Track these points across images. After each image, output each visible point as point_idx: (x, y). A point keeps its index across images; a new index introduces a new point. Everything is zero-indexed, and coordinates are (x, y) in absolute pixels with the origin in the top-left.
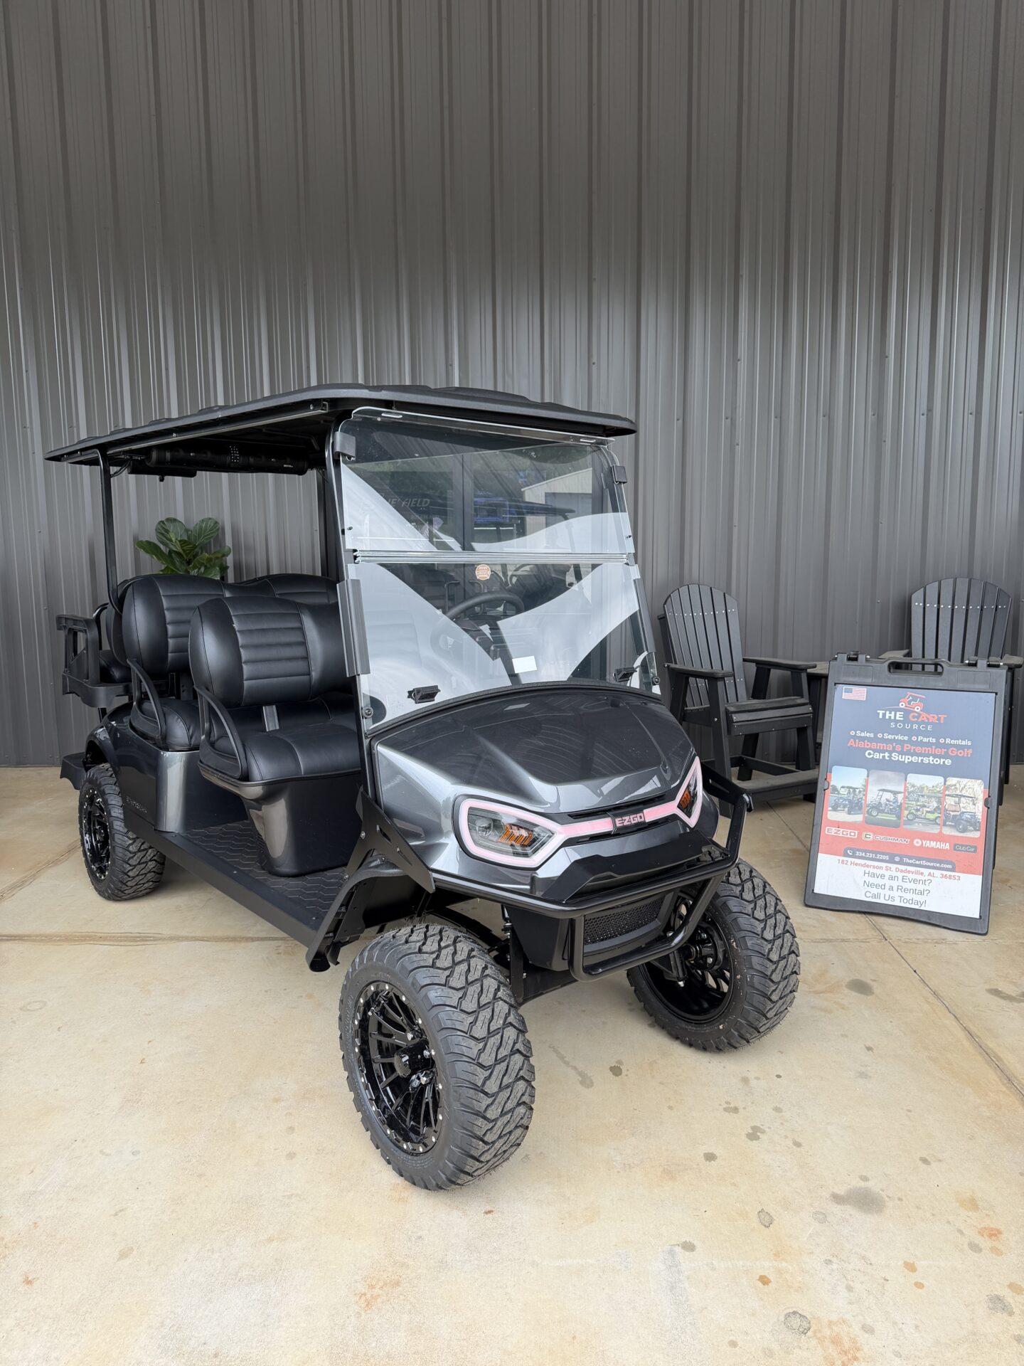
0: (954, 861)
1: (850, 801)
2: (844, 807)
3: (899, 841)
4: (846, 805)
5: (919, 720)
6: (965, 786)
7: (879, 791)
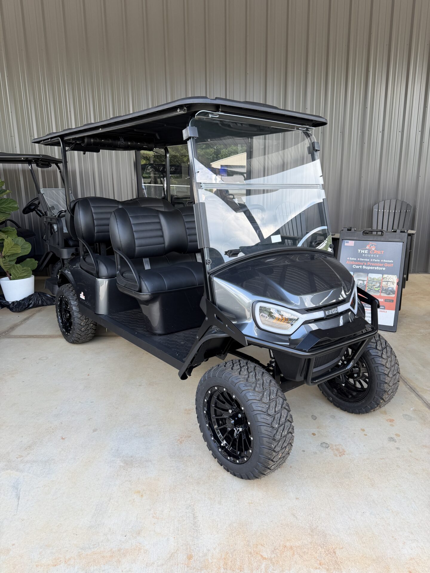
0: (385, 306)
6: (390, 278)
7: (357, 280)
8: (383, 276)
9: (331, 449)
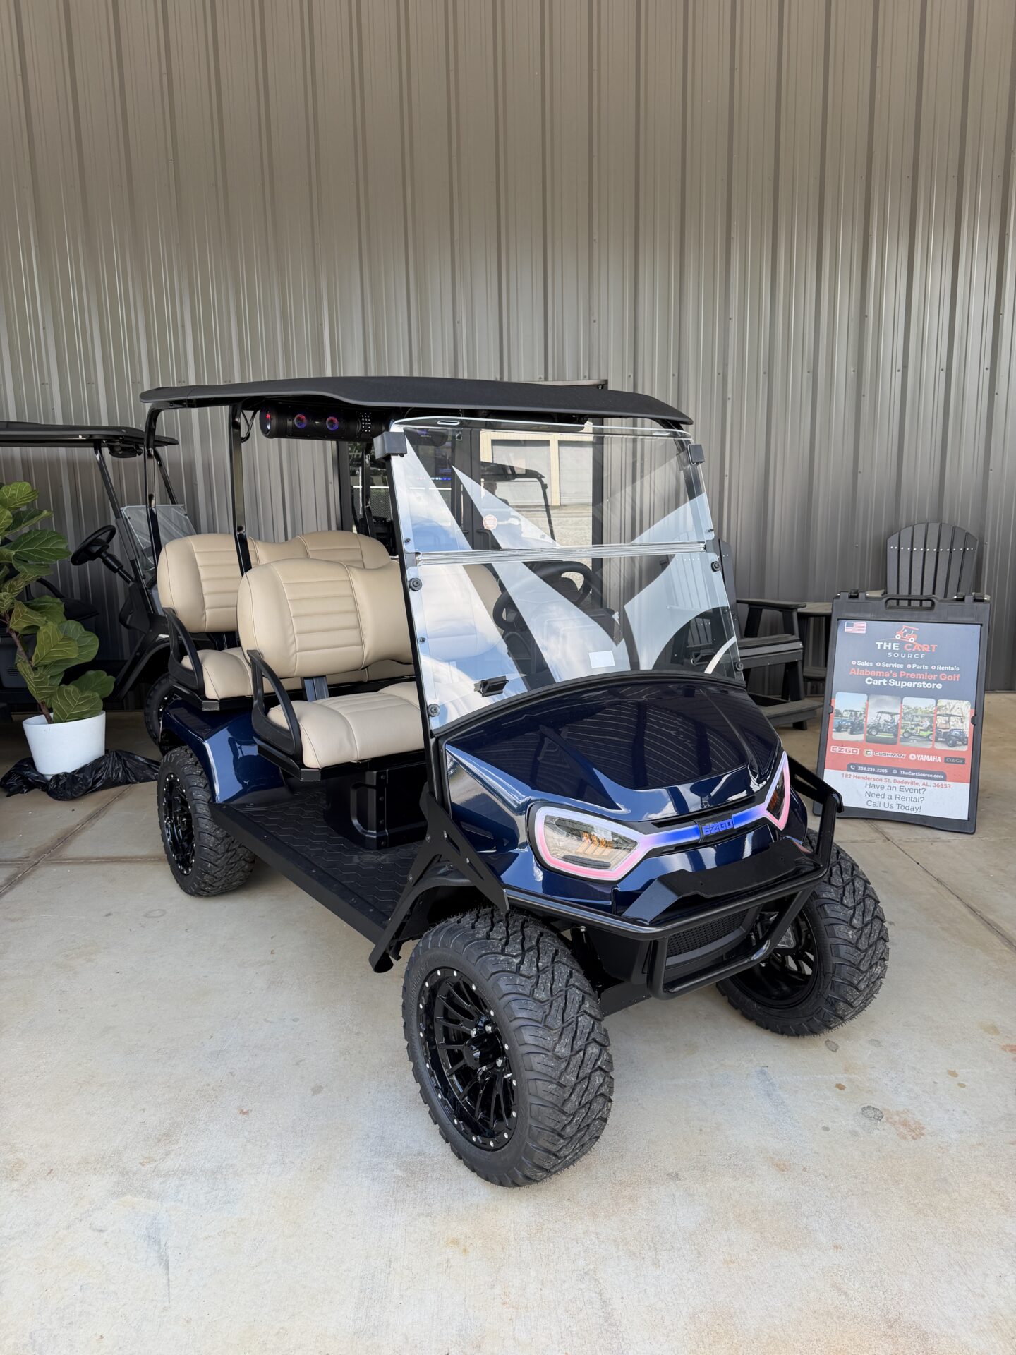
0: (945, 771)
1: (852, 723)
2: (847, 728)
3: (896, 756)
4: (849, 726)
6: (954, 707)
7: (878, 713)
8: (937, 703)
9: (891, 1123)
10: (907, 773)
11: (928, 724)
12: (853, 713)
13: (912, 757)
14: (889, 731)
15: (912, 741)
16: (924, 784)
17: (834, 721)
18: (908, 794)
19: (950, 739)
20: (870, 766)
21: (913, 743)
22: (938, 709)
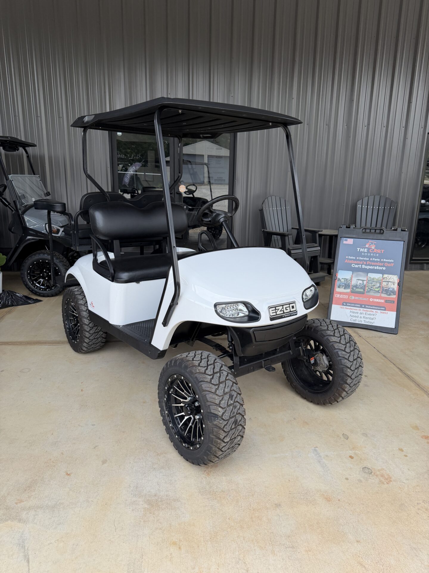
0: (385, 307)
1: (345, 284)
2: (343, 286)
3: (364, 299)
4: (344, 285)
5: (374, 252)
6: (390, 278)
7: (356, 280)
8: (383, 276)
9: (376, 475)
10: (368, 307)
11: (379, 285)
12: (346, 280)
13: (371, 300)
14: (361, 288)
15: (371, 293)
16: (376, 312)
17: (337, 283)
18: (369, 316)
19: (388, 293)
20: (352, 303)
21: (372, 294)
22: (384, 278)
